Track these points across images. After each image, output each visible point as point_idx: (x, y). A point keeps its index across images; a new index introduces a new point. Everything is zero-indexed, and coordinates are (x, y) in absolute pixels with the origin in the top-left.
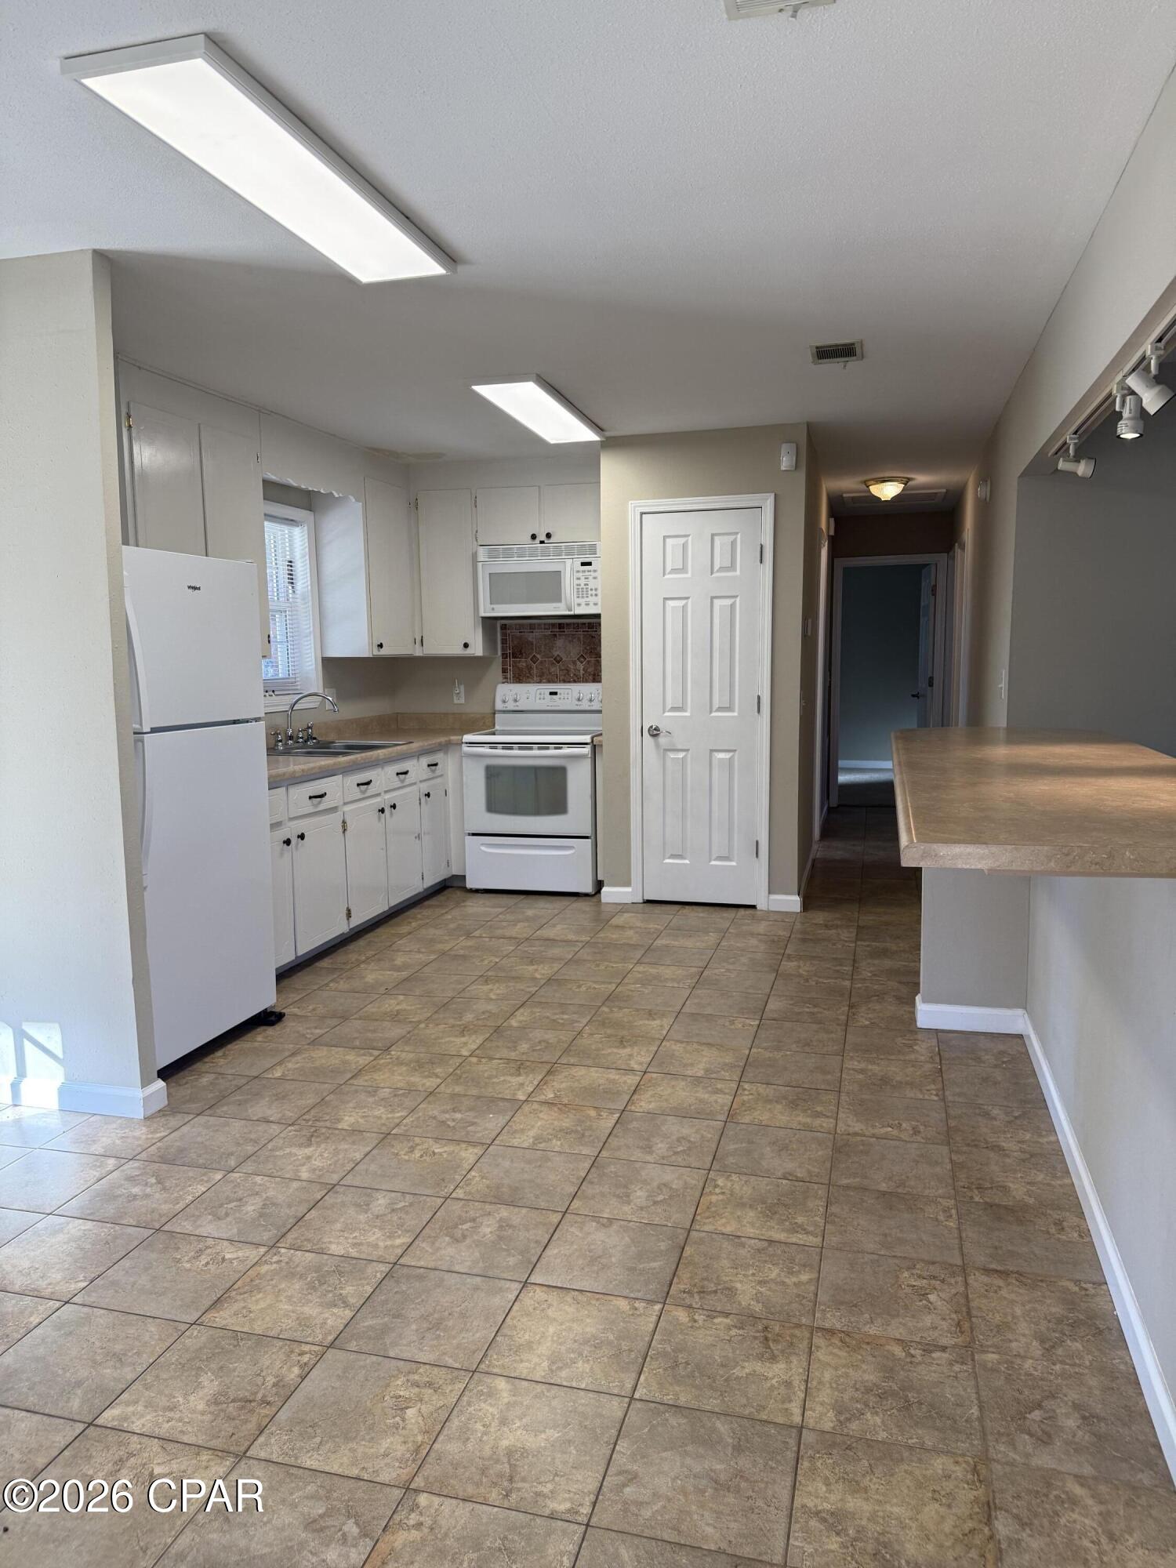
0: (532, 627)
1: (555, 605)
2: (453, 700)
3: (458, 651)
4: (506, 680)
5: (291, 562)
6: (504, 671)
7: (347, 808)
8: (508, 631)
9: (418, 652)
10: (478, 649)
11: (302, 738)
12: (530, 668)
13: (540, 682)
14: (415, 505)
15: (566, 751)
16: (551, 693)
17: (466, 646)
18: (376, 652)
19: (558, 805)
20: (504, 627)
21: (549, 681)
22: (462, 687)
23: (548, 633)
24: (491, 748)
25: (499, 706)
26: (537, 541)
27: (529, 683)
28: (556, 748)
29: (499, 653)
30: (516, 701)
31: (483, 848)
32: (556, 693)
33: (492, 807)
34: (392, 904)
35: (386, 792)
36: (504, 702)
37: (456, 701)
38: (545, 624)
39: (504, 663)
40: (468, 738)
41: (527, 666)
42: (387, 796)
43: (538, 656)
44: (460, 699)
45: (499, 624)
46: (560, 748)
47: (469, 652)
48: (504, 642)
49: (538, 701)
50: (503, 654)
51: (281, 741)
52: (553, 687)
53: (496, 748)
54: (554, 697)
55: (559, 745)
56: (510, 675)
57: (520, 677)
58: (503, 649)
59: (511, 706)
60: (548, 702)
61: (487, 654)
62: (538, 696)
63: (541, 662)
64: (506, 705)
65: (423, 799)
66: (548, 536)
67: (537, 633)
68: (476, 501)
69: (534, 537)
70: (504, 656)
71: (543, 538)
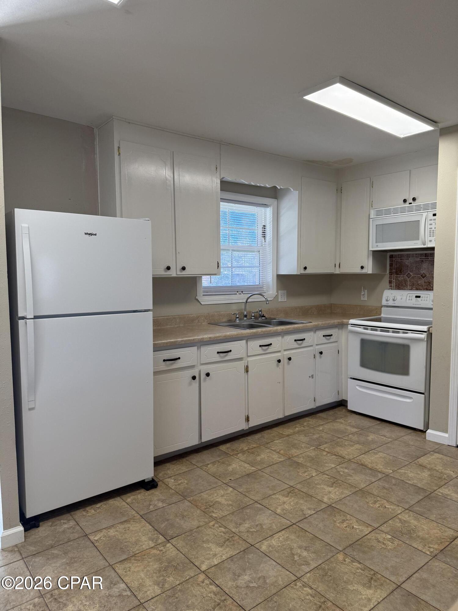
0: (408, 256)
1: (415, 242)
2: (361, 298)
3: (358, 270)
4: (391, 288)
5: (264, 226)
6: (390, 282)
7: (250, 359)
8: (394, 259)
9: (337, 271)
10: (369, 269)
11: (254, 316)
12: (406, 281)
13: (411, 289)
14: (339, 190)
15: (410, 335)
16: (416, 297)
17: (362, 267)
18: (303, 272)
19: (404, 370)
20: (391, 257)
21: (417, 289)
22: (366, 291)
23: (418, 259)
24: (365, 329)
25: (384, 303)
26: (408, 203)
27: (405, 289)
28: (404, 333)
29: (388, 272)
30: (394, 300)
31: (357, 387)
32: (419, 297)
33: (363, 364)
34: (287, 414)
35: (285, 350)
36: (387, 300)
37: (362, 299)
38: (416, 254)
39: (390, 278)
40: (352, 321)
41: (404, 279)
42: (286, 353)
43: (411, 274)
44: (364, 297)
45: (388, 254)
46: (407, 333)
47: (364, 271)
48: (391, 265)
49: (408, 301)
50: (390, 272)
51: (238, 318)
52: (418, 293)
53: (367, 329)
54: (418, 299)
55: (406, 331)
56: (393, 284)
57: (400, 286)
58: (390, 269)
59: (391, 303)
60: (414, 302)
61: (375, 272)
62: (408, 298)
63: (413, 278)
64: (388, 302)
65: (318, 355)
66: (414, 199)
67: (411, 260)
68: (373, 184)
69: (405, 201)
70: (391, 273)
71: (411, 201)
